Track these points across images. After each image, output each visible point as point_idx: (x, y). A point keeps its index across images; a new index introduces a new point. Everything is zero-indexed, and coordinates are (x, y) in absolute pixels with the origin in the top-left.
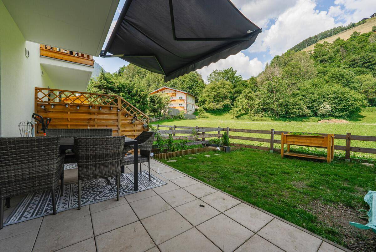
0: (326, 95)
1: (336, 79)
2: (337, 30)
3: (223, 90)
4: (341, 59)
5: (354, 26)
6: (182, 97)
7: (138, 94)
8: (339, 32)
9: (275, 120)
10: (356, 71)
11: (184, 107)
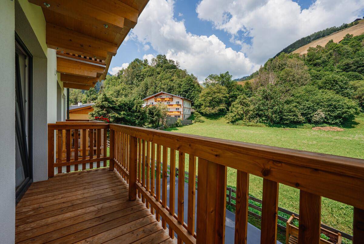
0: (320, 102)
1: (329, 85)
2: (330, 31)
3: (218, 94)
4: (334, 63)
5: (347, 27)
6: (179, 102)
7: (138, 110)
8: (332, 33)
9: (270, 126)
10: (349, 75)
11: (181, 112)
